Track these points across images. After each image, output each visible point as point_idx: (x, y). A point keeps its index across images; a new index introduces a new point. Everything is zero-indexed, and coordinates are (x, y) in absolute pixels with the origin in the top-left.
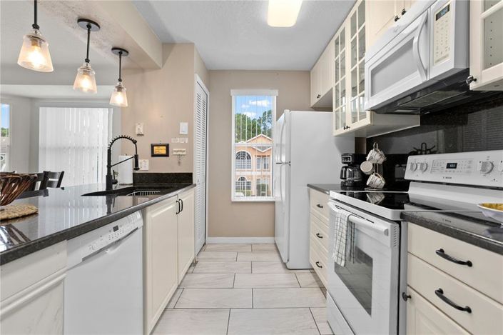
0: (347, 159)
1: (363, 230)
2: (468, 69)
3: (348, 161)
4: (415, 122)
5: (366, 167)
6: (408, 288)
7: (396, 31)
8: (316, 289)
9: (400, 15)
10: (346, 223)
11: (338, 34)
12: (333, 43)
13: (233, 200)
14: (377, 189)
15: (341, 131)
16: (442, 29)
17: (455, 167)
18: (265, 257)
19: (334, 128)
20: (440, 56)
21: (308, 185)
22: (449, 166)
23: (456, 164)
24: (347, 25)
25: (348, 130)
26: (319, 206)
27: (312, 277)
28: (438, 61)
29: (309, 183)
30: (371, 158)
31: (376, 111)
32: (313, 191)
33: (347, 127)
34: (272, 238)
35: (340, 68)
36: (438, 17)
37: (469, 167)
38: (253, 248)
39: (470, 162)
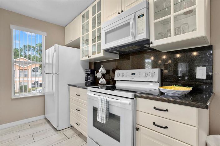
0: (88, 71)
1: (113, 104)
2: (149, 39)
3: (89, 72)
4: (117, 57)
5: (99, 75)
6: (137, 125)
7: (119, 18)
8: (76, 137)
9: (120, 12)
10: (105, 102)
11: (85, 12)
12: (81, 16)
13: (13, 98)
14: (104, 85)
15: (87, 58)
16: (141, 22)
17: (135, 75)
18: (40, 128)
19: (81, 56)
20: (140, 32)
21: (68, 85)
22: (132, 74)
23: (135, 74)
24: (90, 9)
25: (90, 58)
26: (77, 95)
27: (73, 131)
28: (140, 34)
29: (69, 84)
30: (102, 71)
31: (106, 51)
32: (71, 87)
33: (90, 57)
34: (44, 115)
35: (85, 29)
36: (139, 17)
37: (140, 75)
38: (30, 125)
39: (140, 73)
